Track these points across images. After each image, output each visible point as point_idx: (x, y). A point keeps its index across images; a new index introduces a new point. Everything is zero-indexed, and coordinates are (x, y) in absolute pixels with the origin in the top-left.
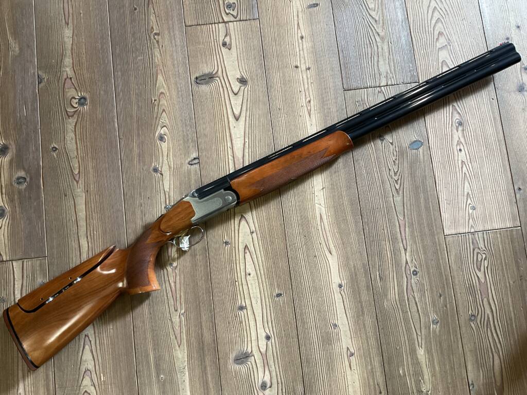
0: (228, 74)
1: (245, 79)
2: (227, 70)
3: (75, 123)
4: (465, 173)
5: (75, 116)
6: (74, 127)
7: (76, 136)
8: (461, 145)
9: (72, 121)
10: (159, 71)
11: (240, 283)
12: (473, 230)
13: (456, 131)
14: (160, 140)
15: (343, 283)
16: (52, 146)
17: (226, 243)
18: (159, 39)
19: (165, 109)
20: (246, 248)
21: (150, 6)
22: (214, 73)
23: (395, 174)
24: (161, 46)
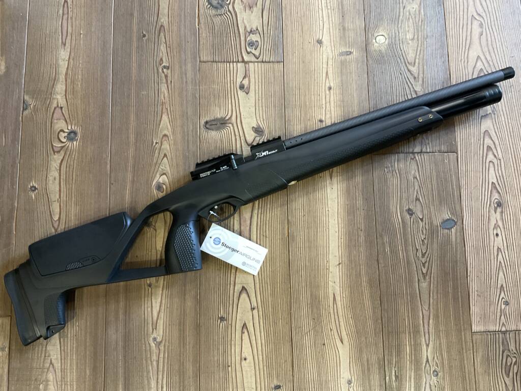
0: (243, 121)
1: (261, 128)
2: (242, 116)
3: (60, 160)
4: (500, 262)
5: (61, 152)
6: (59, 165)
7: (60, 175)
8: (499, 229)
9: (58, 158)
10: (164, 110)
11: (234, 369)
12: (504, 329)
13: (494, 212)
14: (158, 190)
15: (353, 379)
16: (31, 185)
17: (222, 319)
18: (168, 73)
19: (167, 154)
20: (245, 327)
21: (162, 34)
22: (227, 118)
23: (423, 255)
24: (169, 82)
